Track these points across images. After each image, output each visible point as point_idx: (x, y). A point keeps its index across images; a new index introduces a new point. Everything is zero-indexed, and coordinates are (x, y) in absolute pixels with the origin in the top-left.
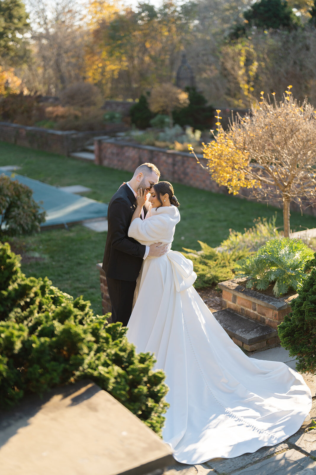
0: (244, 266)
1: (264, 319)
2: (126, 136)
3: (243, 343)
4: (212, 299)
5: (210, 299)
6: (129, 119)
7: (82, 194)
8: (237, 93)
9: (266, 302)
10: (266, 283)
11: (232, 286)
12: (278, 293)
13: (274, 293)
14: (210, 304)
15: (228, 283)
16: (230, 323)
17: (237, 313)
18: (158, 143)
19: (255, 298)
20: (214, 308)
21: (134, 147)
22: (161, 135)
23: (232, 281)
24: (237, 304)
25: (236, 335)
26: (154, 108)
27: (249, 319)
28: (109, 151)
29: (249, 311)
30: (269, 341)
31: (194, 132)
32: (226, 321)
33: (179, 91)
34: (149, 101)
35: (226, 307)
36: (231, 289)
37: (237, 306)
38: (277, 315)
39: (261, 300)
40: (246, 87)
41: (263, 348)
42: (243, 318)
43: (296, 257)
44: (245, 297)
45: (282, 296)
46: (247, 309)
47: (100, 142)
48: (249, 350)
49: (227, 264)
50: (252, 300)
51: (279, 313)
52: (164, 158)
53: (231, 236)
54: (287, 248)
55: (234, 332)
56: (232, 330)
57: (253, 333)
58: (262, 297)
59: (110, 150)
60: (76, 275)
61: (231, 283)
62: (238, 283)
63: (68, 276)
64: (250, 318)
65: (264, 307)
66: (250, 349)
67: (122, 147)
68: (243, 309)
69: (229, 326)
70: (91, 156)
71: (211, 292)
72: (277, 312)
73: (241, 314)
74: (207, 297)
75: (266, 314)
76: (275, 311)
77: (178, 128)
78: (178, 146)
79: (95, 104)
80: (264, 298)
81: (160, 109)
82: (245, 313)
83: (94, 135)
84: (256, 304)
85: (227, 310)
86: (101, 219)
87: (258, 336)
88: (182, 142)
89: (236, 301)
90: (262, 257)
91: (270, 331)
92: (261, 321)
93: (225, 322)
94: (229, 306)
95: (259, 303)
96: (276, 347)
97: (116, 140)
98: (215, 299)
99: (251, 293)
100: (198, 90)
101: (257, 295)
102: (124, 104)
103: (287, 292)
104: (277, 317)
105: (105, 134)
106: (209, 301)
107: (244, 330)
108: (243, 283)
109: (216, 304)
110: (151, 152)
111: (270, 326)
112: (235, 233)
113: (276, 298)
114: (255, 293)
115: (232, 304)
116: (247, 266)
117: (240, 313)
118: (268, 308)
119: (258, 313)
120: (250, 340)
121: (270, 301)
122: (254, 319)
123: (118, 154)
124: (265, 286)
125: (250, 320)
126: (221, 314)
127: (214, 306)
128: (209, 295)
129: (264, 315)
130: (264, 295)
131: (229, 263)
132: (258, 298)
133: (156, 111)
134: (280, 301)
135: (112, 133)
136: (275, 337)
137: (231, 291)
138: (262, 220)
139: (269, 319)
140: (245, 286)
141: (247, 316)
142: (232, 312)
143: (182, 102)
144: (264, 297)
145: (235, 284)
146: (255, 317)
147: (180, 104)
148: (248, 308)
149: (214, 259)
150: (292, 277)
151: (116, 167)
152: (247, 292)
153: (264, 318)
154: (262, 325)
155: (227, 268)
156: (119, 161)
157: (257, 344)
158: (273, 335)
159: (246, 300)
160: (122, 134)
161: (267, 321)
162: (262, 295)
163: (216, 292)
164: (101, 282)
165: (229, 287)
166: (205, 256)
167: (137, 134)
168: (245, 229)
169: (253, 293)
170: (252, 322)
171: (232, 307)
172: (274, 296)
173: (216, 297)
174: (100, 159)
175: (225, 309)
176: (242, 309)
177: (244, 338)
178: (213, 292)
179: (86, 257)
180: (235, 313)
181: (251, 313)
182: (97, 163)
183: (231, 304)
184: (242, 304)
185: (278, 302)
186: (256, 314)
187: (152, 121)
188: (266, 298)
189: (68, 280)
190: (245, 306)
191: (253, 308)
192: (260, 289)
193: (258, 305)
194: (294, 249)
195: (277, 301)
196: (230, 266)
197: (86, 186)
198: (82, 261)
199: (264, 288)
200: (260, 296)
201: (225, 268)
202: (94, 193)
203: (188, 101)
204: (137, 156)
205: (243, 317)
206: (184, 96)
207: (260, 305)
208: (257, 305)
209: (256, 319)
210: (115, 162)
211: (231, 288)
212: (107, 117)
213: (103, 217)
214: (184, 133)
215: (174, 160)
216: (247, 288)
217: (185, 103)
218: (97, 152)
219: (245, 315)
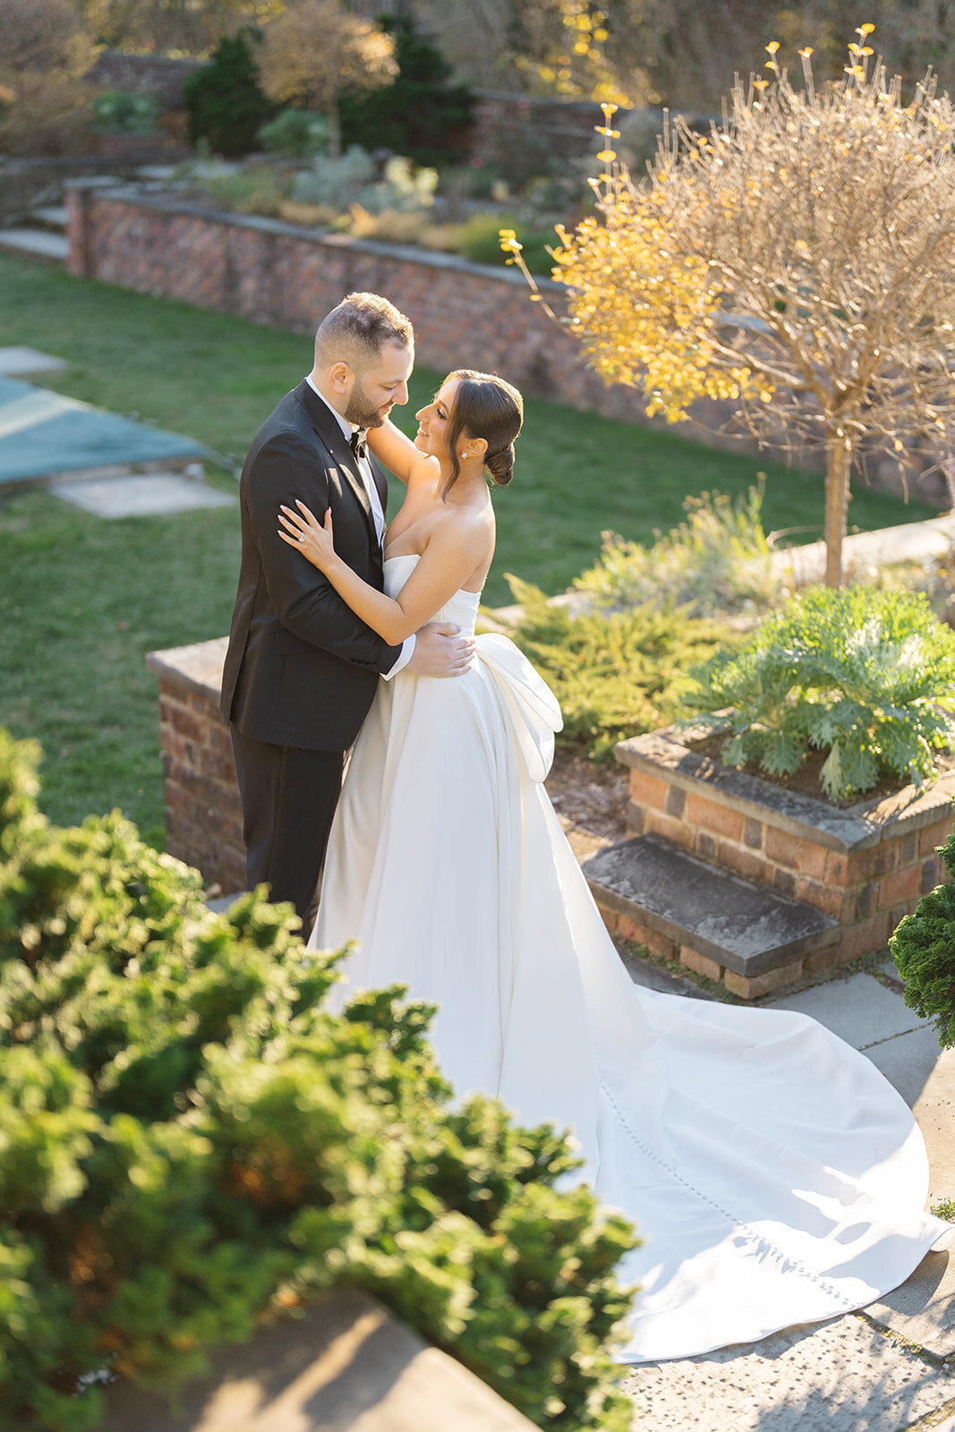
0: (715, 687)
1: (790, 881)
2: (177, 178)
3: (723, 970)
4: (579, 795)
5: (573, 792)
6: (181, 119)
7: (38, 381)
8: (551, 42)
9: (804, 820)
10: (795, 748)
11: (667, 756)
12: (840, 785)
13: (825, 786)
14: (575, 813)
15: (652, 742)
16: (668, 893)
17: (688, 854)
18: (290, 210)
19: (759, 804)
20: (591, 826)
21: (209, 221)
22: (303, 179)
23: (663, 737)
24: (685, 819)
25: (701, 940)
26: (275, 85)
27: (732, 875)
28: (121, 229)
29: (732, 849)
30: (812, 959)
31: (413, 175)
32: (653, 883)
33: (363, 28)
34: (259, 58)
35: (642, 827)
36: (665, 769)
37: (685, 827)
38: (844, 869)
39: (784, 811)
40: (585, 24)
41: (792, 985)
42: (710, 873)
43: (903, 659)
44: (720, 799)
45: (854, 798)
46: (723, 839)
47: (86, 196)
48: (745, 995)
49: (619, 664)
50: (750, 810)
51: (850, 861)
52: (314, 261)
53: (608, 554)
54: (874, 627)
55: (689, 928)
56: (681, 919)
57: (760, 931)
58: (785, 799)
59: (121, 227)
60: (46, 676)
61: (660, 742)
62: (687, 745)
63: (17, 681)
64: (734, 871)
65: (792, 838)
66: (751, 992)
67: (167, 218)
68: (710, 841)
69: (668, 906)
70: (56, 247)
71: (570, 767)
72: (844, 858)
73: (702, 857)
74: (562, 787)
75: (800, 863)
76: (834, 854)
77: (358, 160)
78: (364, 223)
79: (63, 62)
80: (791, 804)
81: (297, 90)
82: (717, 853)
83: (63, 172)
84: (760, 823)
85: (650, 840)
86: (111, 471)
87: (778, 944)
88: (374, 210)
89: (682, 810)
90: (788, 656)
91: (819, 926)
92: (776, 886)
93: (652, 890)
94: (653, 823)
95: (774, 824)
96: (832, 980)
97: (143, 192)
98: (590, 794)
99: (743, 786)
100: (421, 30)
101: (767, 794)
102: (160, 67)
103: (873, 784)
104: (844, 874)
105: (101, 170)
106: (571, 799)
107: (723, 919)
108: (703, 744)
109: (596, 812)
110: (270, 238)
111: (814, 905)
112: (622, 546)
113: (834, 805)
114: (755, 785)
115: (665, 821)
116: (726, 688)
117: (697, 854)
118: (810, 842)
119: (768, 856)
120: (751, 960)
121: (818, 819)
122: (749, 876)
123: (150, 243)
124: (792, 759)
125: (735, 880)
126: (630, 856)
127: (591, 820)
128: (565, 777)
129: (793, 865)
130: (790, 793)
131: (626, 659)
132: (773, 803)
133: (283, 97)
134: (851, 819)
135: (127, 168)
136: (832, 945)
137: (666, 774)
138: (712, 501)
139: (809, 879)
140: (716, 757)
141: (725, 864)
142: (666, 848)
143: (373, 67)
144: (790, 800)
145: (677, 746)
146: (757, 871)
147: (366, 74)
148: (730, 835)
149: (566, 641)
150: (893, 732)
151: (142, 288)
152: (723, 781)
153: (789, 876)
154: (785, 902)
155: (622, 678)
156: (154, 264)
157: (775, 972)
158: (826, 940)
159: (723, 808)
160: (165, 172)
161: (801, 887)
162: (785, 795)
163: (592, 766)
164: (164, 719)
165: (659, 759)
166: (531, 628)
167: (215, 172)
168: (657, 532)
169: (750, 783)
170: (746, 889)
171: (666, 830)
172: (824, 797)
173: (594, 787)
174: (89, 258)
175: (636, 835)
176: (705, 841)
177: (730, 954)
178: (578, 768)
179: (77, 611)
180: (680, 854)
181: (739, 854)
182: (75, 269)
183: (659, 820)
184: (705, 824)
185: (848, 823)
186: (759, 862)
187: (268, 131)
188: (802, 805)
189: (18, 693)
190: (719, 831)
191: (747, 837)
192: (776, 770)
193: (770, 828)
194: (896, 627)
195: (840, 818)
196: (629, 671)
197: (46, 350)
198: (62, 626)
199: (790, 769)
200: (778, 796)
201: (613, 680)
202: (79, 376)
203: (393, 69)
204: (217, 250)
205: (709, 868)
206: (378, 49)
207: (779, 831)
208: (764, 829)
209: (760, 877)
210: (142, 269)
211: (668, 764)
212: (106, 109)
213: (119, 464)
214: (379, 174)
215: (349, 270)
216: (725, 764)
217: (383, 71)
218: (75, 231)
219: (714, 862)
